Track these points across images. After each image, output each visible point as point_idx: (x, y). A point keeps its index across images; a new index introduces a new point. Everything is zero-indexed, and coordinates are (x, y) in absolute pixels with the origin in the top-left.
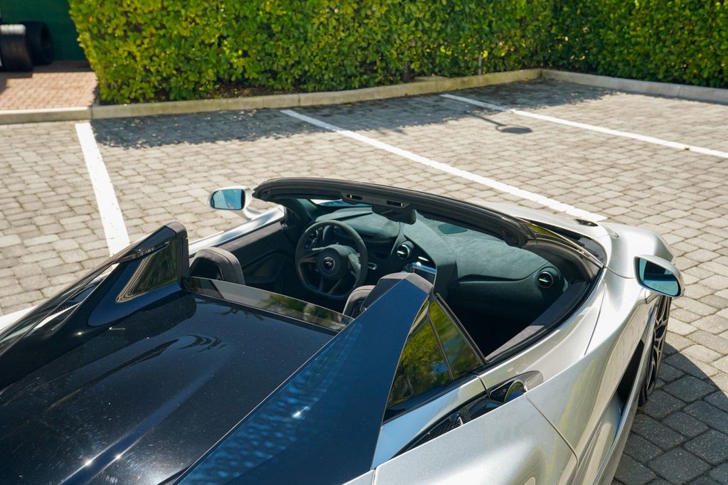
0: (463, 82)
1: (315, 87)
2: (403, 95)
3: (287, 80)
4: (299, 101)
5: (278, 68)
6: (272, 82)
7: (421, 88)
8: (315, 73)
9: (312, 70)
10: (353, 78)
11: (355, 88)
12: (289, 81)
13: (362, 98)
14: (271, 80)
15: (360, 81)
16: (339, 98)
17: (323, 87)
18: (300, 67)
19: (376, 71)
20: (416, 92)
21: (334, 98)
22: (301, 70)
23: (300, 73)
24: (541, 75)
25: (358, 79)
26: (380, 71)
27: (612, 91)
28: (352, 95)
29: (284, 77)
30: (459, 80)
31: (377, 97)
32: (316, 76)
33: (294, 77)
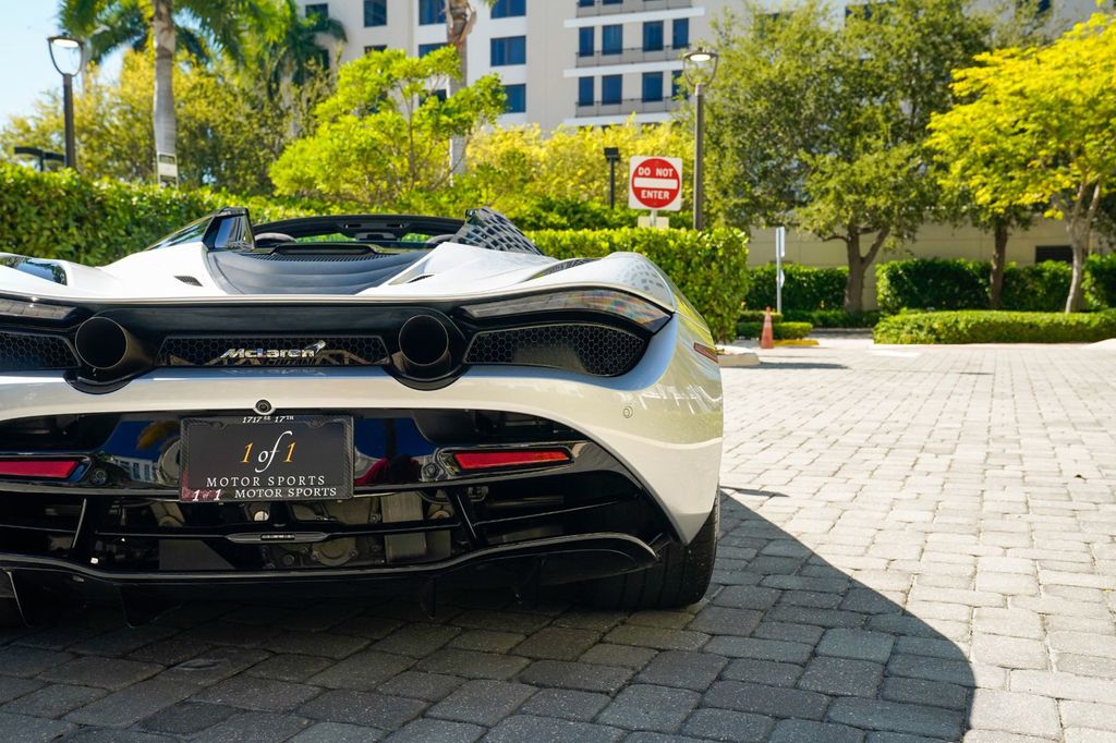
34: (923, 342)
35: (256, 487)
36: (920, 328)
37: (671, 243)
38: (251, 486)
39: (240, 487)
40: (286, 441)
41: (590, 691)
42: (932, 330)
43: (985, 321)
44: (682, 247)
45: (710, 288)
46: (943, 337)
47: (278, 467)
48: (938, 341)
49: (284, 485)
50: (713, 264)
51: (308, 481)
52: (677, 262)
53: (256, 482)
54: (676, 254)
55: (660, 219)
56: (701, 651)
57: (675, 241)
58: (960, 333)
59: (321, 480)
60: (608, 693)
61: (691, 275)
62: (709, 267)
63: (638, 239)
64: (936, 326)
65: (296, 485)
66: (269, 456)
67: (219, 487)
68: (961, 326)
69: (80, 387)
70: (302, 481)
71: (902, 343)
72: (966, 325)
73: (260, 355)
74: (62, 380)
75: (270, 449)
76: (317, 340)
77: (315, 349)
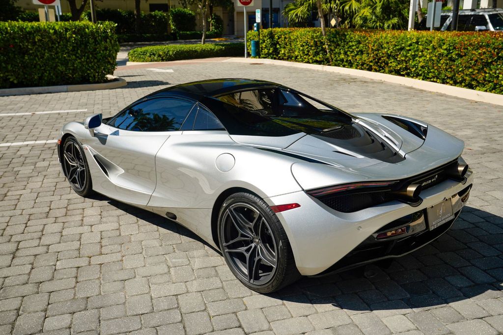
34: (156, 61)
35: (441, 221)
36: (154, 54)
37: (87, 30)
39: (438, 222)
42: (160, 56)
43: (180, 51)
44: (92, 32)
45: (108, 52)
46: (164, 58)
48: (163, 60)
50: (108, 40)
52: (90, 39)
54: (89, 35)
55: (50, 10)
57: (88, 29)
58: (170, 56)
59: (450, 214)
61: (98, 45)
62: (106, 42)
63: (69, 28)
64: (161, 53)
65: (446, 218)
67: (435, 224)
68: (171, 53)
71: (146, 62)
72: (173, 52)
73: (428, 183)
76: (436, 175)
77: (436, 178)
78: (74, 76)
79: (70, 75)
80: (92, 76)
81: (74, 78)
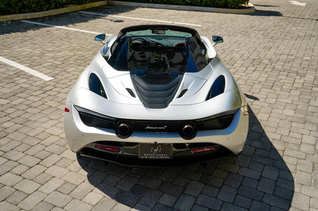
0: (84, 6)
1: (28, 11)
2: (64, 12)
3: (16, 8)
4: (26, 17)
5: (12, 2)
6: (10, 9)
7: (69, 9)
8: (28, 5)
9: (26, 4)
10: (43, 6)
11: (45, 11)
12: (17, 8)
13: (50, 14)
14: (9, 8)
15: (46, 8)
16: (41, 15)
17: (32, 11)
18: (22, 2)
19: (51, 3)
20: (68, 11)
21: (39, 15)
22: (22, 4)
23: (22, 5)
24: (108, 3)
25: (45, 7)
26: (53, 3)
27: (137, 7)
28: (46, 13)
29: (15, 6)
30: (82, 6)
31: (55, 14)
32: (28, 6)
33: (19, 7)
35: (153, 156)
38: (152, 156)
39: (150, 156)
40: (159, 147)
41: (215, 187)
47: (158, 153)
49: (159, 156)
51: (164, 155)
53: (154, 155)
56: (237, 173)
59: (166, 155)
60: (218, 188)
65: (161, 156)
66: (156, 150)
67: (146, 156)
69: (118, 136)
70: (162, 155)
73: (153, 128)
74: (115, 135)
75: (156, 149)
76: (165, 126)
77: (165, 127)
78: (220, 2)
79: (218, 2)
80: (231, 4)
81: (220, 3)
